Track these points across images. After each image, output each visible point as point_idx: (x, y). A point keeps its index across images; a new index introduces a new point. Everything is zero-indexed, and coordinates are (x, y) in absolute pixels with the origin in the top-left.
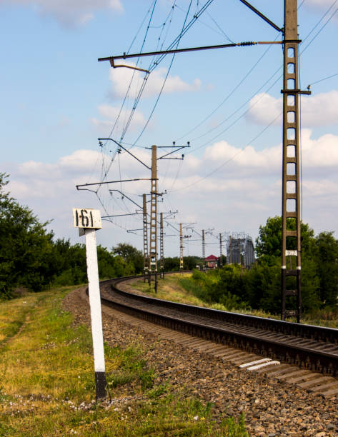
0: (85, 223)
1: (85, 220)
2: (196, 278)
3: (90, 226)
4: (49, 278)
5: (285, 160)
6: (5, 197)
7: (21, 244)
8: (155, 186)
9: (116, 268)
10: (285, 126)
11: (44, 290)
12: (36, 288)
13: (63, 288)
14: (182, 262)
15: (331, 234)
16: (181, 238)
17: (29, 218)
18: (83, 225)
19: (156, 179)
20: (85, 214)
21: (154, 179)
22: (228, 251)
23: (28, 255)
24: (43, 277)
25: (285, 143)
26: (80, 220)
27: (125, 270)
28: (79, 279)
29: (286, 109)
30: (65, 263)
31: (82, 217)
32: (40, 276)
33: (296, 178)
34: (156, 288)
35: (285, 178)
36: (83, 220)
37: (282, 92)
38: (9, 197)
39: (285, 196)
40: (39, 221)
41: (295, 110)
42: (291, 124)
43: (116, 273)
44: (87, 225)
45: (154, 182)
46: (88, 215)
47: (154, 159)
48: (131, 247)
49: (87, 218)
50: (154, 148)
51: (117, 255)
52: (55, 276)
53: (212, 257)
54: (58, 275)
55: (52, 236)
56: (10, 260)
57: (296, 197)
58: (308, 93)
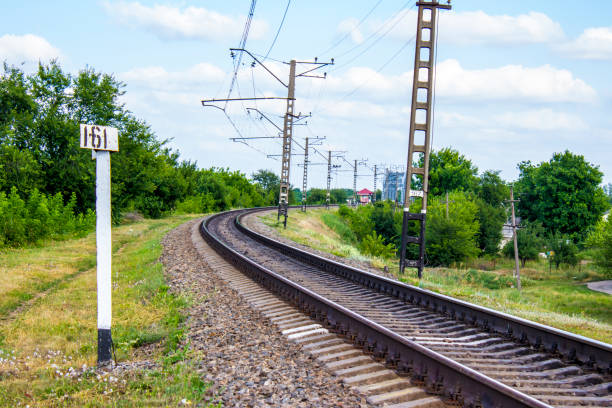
0: (96, 143)
1: (96, 140)
2: (343, 213)
3: (102, 147)
4: (171, 204)
5: (417, 85)
6: (120, 109)
7: (134, 164)
8: (292, 106)
9: (252, 197)
10: (419, 44)
11: (164, 217)
12: (153, 214)
13: (188, 216)
14: (329, 194)
15: (497, 173)
16: (329, 168)
17: (146, 135)
18: (94, 146)
19: (293, 99)
20: (96, 132)
21: (291, 98)
22: (385, 186)
23: (142, 176)
24: (162, 203)
25: (418, 64)
26: (90, 139)
27: (264, 200)
28: (209, 207)
29: (421, 25)
30: (189, 188)
31: (93, 136)
32: (159, 200)
33: (427, 107)
34: (285, 223)
35: (415, 106)
36: (93, 140)
37: (417, 4)
38: (124, 109)
39: (414, 127)
40: (157, 139)
41: (431, 26)
42: (425, 43)
43: (253, 203)
44: (99, 146)
45: (290, 102)
46: (101, 134)
47: (292, 76)
48: (273, 175)
49: (99, 137)
50: (293, 64)
51: (256, 182)
52: (177, 202)
53: (365, 191)
54: (181, 201)
55: (177, 156)
56: (121, 181)
57: (426, 128)
58: (448, 8)
